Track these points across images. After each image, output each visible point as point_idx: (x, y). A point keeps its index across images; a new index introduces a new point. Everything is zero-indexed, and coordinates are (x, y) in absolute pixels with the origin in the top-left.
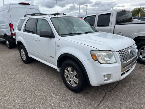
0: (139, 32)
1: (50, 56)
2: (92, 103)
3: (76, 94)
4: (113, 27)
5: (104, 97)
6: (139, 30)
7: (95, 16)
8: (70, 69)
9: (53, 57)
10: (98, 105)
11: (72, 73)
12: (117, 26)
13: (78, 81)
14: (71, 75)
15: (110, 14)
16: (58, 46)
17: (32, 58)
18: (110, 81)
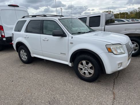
0: (126, 31)
1: (61, 53)
2: (107, 88)
3: (91, 83)
4: (104, 27)
5: (114, 83)
6: (126, 29)
7: (86, 18)
8: (84, 62)
9: (65, 54)
10: (113, 89)
11: (87, 65)
12: (106, 26)
13: (93, 72)
14: (85, 67)
15: (100, 16)
16: (72, 43)
17: (35, 58)
18: (121, 68)
